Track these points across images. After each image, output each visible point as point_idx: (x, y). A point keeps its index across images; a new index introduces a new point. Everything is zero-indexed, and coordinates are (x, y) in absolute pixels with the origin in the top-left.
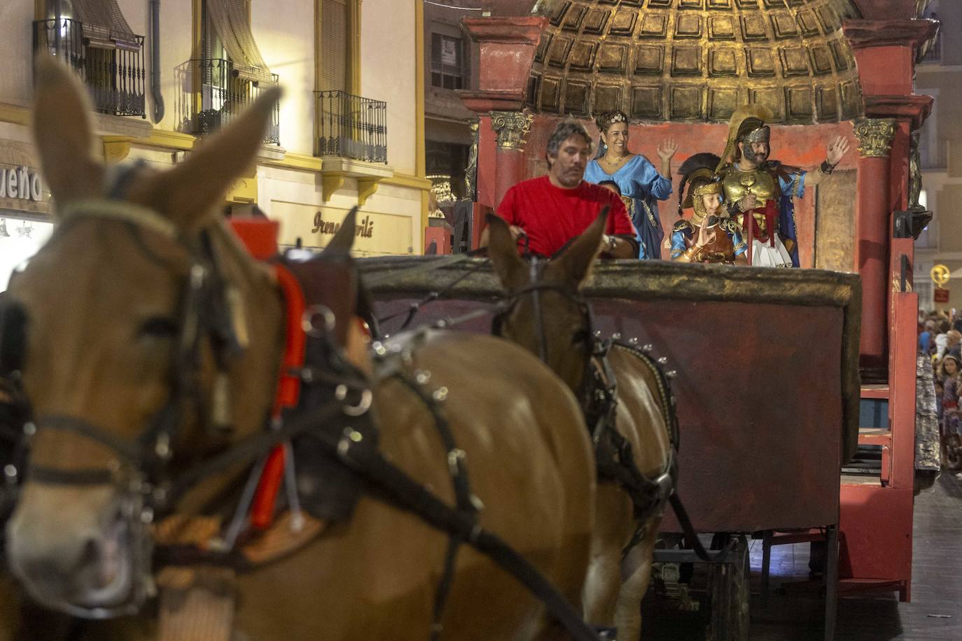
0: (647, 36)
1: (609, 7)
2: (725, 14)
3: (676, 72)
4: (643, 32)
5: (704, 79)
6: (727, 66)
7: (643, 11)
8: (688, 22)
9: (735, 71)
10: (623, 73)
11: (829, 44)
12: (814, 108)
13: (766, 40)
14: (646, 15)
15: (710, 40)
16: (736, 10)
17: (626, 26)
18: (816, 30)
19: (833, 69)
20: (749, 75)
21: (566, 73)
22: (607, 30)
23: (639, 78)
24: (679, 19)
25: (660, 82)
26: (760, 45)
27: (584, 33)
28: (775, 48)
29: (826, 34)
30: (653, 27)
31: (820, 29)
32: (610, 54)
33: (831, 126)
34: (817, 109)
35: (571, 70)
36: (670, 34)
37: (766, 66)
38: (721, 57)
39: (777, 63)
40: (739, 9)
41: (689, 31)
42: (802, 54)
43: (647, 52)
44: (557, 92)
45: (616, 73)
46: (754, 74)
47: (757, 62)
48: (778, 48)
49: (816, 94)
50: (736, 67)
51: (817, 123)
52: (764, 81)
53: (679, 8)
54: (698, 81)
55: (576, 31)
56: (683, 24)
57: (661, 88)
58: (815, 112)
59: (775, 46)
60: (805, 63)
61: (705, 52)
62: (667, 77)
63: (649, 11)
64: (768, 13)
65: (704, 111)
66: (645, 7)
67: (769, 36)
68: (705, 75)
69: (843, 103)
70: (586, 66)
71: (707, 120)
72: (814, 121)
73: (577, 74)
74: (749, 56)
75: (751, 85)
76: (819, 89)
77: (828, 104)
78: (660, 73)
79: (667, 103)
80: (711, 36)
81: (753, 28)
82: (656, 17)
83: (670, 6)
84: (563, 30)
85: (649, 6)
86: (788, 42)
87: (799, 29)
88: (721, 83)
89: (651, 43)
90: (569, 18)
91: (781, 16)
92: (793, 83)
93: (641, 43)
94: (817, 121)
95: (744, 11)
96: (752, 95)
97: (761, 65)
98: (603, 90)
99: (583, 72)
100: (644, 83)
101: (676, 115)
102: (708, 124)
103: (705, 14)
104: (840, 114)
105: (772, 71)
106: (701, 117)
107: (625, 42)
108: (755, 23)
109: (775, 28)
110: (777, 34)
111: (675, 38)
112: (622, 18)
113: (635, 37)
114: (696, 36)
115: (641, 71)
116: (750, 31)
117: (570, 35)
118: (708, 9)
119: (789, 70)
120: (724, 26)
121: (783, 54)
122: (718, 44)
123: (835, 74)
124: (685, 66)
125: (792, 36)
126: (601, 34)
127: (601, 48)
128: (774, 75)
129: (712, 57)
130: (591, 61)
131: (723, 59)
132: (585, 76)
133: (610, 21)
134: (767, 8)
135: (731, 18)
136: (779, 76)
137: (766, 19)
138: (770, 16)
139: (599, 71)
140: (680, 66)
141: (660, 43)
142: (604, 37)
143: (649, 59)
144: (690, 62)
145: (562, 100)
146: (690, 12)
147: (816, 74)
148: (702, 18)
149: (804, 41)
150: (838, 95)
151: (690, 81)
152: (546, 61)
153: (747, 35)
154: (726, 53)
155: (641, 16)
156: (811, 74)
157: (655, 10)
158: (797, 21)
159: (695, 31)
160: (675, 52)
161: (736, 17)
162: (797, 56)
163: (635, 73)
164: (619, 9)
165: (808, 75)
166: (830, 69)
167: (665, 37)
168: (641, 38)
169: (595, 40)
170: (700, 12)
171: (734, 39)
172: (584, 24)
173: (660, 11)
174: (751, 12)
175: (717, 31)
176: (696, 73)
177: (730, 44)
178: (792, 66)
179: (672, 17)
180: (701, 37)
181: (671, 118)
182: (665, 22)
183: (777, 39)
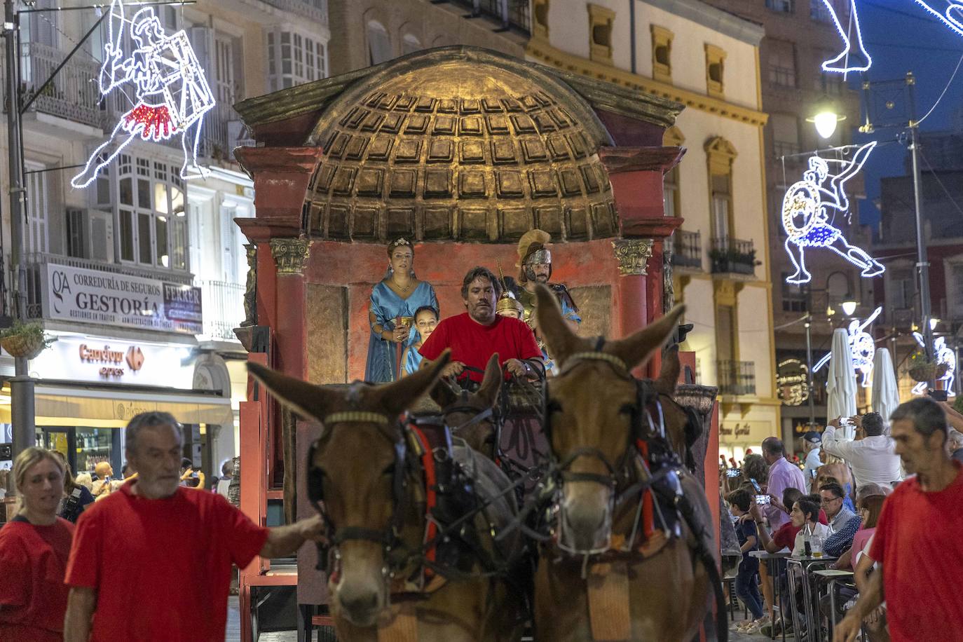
0: (401, 160)
1: (368, 134)
2: (477, 139)
3: (428, 195)
4: (398, 157)
5: (455, 201)
6: (476, 188)
7: (399, 138)
8: (440, 147)
9: (484, 193)
10: (379, 196)
11: (579, 168)
12: (563, 227)
13: (516, 164)
14: (402, 140)
15: (461, 163)
16: (487, 136)
17: (382, 152)
18: (567, 154)
19: (583, 190)
20: (499, 197)
21: (330, 198)
22: (366, 156)
23: (394, 201)
24: (431, 144)
25: (413, 204)
26: (509, 169)
27: (346, 159)
28: (524, 171)
29: (577, 159)
30: (407, 152)
31: (571, 154)
32: (367, 178)
33: (580, 244)
34: (566, 228)
35: (334, 195)
36: (423, 159)
37: (515, 188)
38: (470, 180)
39: (526, 184)
40: (490, 134)
41: (441, 155)
42: (551, 177)
43: (401, 176)
44: (322, 216)
45: (372, 196)
46: (504, 196)
47: (505, 183)
48: (527, 172)
49: (565, 214)
50: (485, 189)
51: (567, 242)
52: (513, 202)
53: (433, 134)
54: (449, 203)
55: (340, 158)
56: (435, 149)
57: (414, 210)
58: (564, 232)
59: (524, 170)
60: (554, 184)
61: (456, 175)
62: (419, 199)
63: (405, 137)
64: (518, 138)
65: (455, 231)
66: (401, 133)
67: (517, 160)
68: (456, 197)
69: (593, 224)
70: (345, 191)
71: (458, 240)
72: (563, 240)
73: (339, 199)
74: (498, 178)
75: (500, 206)
76: (568, 210)
77: (577, 224)
78: (411, 195)
79: (420, 225)
80: (462, 160)
81: (503, 152)
82: (410, 142)
83: (424, 133)
84: (331, 157)
85: (405, 133)
86: (537, 166)
87: (548, 153)
88: (471, 204)
89: (405, 168)
90: (335, 146)
91: (530, 141)
92: (541, 204)
93: (396, 167)
94: (567, 239)
95: (494, 137)
96: (500, 215)
97: (508, 187)
98: (361, 213)
99: (343, 196)
100: (398, 206)
101: (430, 236)
102: (459, 244)
103: (457, 139)
104: (591, 233)
105: (521, 193)
106: (451, 238)
107: (382, 167)
108: (504, 147)
109: (524, 152)
110: (527, 157)
111: (427, 162)
112: (379, 144)
113: (390, 162)
114: (447, 160)
115: (396, 195)
116: (500, 154)
117: (335, 162)
118: (460, 135)
119: (537, 192)
120: (474, 150)
121: (532, 176)
122: (468, 167)
123: (585, 196)
124: (436, 189)
125: (541, 160)
126: (360, 160)
127: (360, 173)
128: (523, 197)
129: (462, 180)
130: (350, 186)
131: (473, 181)
132: (345, 200)
133: (369, 147)
134: (518, 134)
135: (482, 143)
136: (528, 197)
137: (516, 144)
138: (520, 141)
139: (358, 196)
140: (431, 188)
141: (414, 167)
142: (363, 162)
143: (403, 183)
144: (440, 185)
145: (326, 224)
146: (443, 137)
147: (564, 196)
148: (454, 143)
149: (553, 165)
150: (588, 215)
151: (441, 203)
152: (315, 188)
153: (497, 159)
154: (475, 176)
155: (397, 141)
156: (560, 195)
157: (410, 136)
158: (547, 146)
159: (446, 155)
160: (427, 175)
161: (487, 142)
162: (545, 178)
163: (391, 196)
164: (378, 136)
165: (556, 196)
166: (580, 191)
167: (418, 162)
168: (396, 163)
169: (354, 165)
170: (452, 138)
171: (484, 163)
172: (347, 151)
173: (415, 137)
174: (501, 137)
175: (468, 154)
176: (446, 195)
177: (480, 167)
178: (540, 187)
179: (425, 143)
180: (452, 160)
181: (424, 239)
182: (418, 147)
183: (526, 163)
